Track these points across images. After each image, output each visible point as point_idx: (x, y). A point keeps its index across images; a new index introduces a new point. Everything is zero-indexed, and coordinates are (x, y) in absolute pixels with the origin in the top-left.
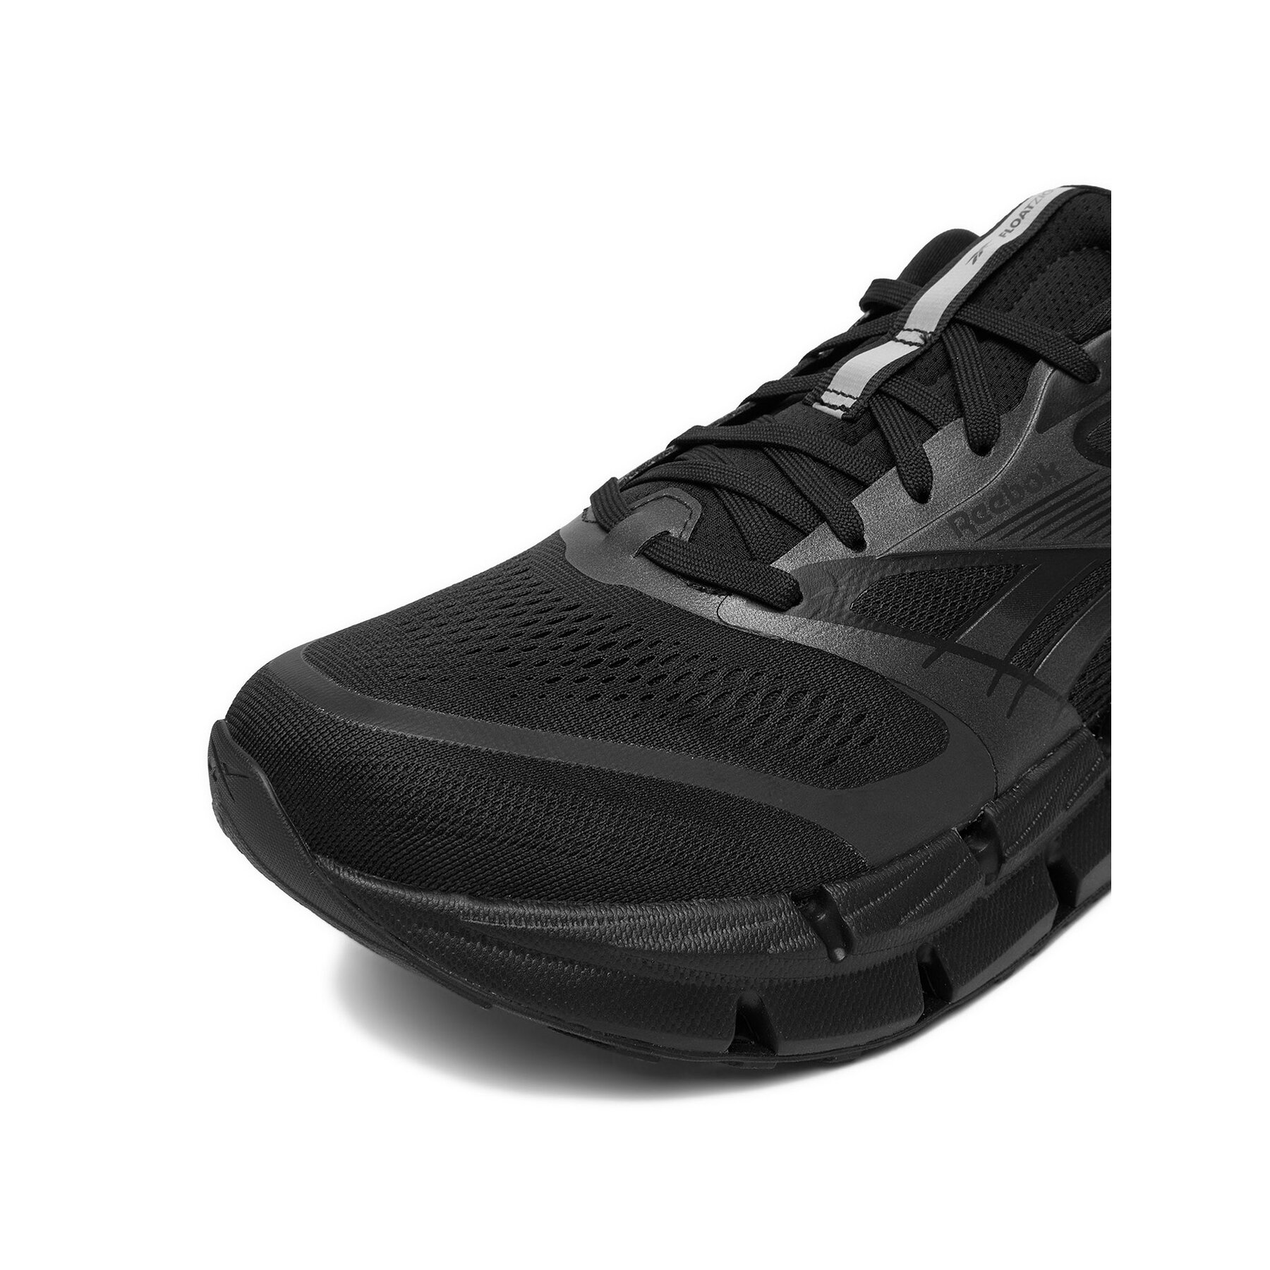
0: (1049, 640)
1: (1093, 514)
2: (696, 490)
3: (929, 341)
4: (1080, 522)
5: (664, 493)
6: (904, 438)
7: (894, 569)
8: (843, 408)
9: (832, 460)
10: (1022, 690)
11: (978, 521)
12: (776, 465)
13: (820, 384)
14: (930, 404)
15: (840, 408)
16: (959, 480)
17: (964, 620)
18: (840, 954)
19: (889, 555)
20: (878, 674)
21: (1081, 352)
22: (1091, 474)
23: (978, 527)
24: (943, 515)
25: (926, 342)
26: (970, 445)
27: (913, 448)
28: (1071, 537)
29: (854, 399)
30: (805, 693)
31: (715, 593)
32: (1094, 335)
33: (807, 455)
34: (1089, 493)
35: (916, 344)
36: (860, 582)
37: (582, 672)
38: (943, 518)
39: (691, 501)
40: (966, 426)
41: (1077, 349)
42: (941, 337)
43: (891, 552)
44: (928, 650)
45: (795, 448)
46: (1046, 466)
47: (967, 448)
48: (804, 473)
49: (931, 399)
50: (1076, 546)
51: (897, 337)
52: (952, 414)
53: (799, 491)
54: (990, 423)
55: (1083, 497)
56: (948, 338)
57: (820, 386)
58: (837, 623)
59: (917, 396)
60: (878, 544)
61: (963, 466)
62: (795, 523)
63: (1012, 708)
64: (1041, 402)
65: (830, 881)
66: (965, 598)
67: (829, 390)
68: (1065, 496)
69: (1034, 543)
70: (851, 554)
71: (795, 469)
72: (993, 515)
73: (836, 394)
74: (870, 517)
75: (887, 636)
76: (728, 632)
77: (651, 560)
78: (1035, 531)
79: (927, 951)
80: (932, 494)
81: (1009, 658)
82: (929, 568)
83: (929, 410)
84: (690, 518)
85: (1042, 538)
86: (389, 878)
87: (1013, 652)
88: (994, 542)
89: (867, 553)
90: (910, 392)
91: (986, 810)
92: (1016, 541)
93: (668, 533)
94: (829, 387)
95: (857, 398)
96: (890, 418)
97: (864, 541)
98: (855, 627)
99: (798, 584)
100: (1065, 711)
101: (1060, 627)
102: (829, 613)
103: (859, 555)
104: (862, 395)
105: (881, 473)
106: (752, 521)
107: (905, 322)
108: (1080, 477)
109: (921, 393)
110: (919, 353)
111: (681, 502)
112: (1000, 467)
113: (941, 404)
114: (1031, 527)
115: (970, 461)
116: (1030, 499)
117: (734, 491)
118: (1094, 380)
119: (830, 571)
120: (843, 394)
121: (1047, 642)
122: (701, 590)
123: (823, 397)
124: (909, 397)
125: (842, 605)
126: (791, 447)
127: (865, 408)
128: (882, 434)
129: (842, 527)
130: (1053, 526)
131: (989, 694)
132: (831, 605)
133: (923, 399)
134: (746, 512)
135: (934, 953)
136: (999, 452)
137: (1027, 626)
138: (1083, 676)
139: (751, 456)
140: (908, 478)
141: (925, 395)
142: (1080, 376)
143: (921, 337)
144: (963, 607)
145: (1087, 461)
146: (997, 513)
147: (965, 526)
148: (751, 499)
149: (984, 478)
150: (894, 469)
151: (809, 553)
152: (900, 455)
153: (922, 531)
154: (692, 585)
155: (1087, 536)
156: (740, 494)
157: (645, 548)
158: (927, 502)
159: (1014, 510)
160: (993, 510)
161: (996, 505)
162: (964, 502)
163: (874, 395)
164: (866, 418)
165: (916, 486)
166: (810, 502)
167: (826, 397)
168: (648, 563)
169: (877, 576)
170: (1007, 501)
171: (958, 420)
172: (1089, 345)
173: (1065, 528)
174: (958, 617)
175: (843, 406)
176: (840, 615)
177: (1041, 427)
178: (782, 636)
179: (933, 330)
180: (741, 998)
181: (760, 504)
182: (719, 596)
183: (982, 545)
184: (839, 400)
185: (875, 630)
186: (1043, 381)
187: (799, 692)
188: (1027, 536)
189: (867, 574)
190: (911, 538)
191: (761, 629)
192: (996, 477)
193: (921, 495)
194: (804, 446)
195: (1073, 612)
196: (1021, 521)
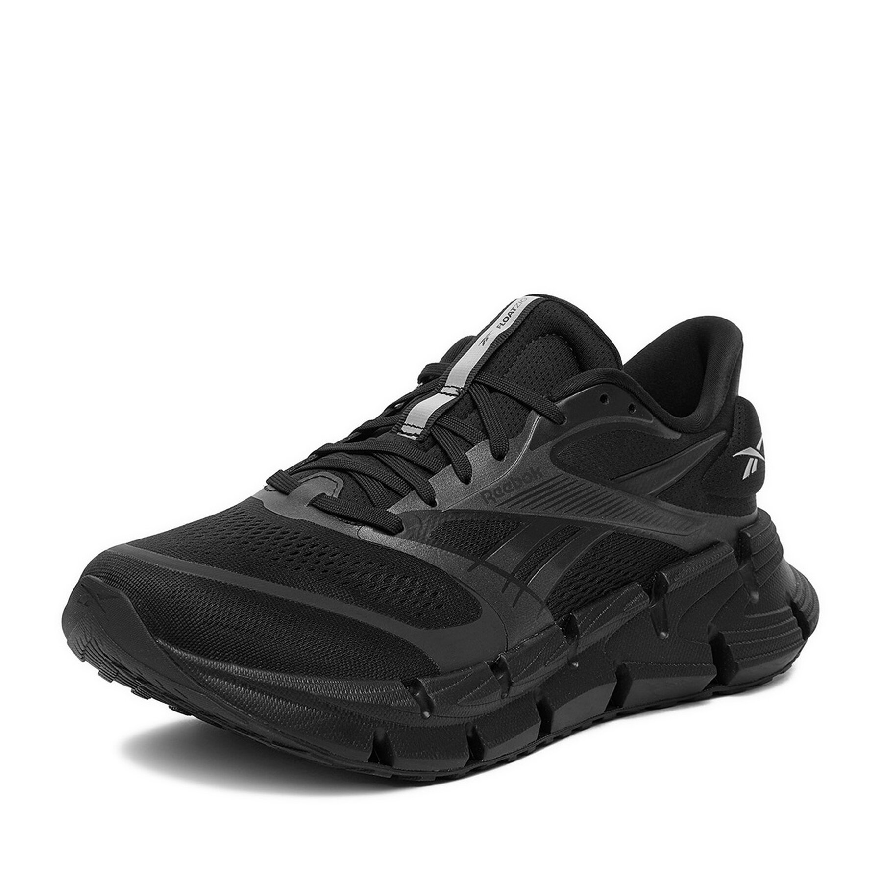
0: (535, 568)
1: (560, 499)
2: (337, 473)
3: (461, 393)
4: (553, 502)
5: (319, 474)
6: (454, 449)
7: (452, 517)
8: (415, 434)
9: (415, 459)
10: (521, 592)
11: (497, 496)
12: (382, 462)
13: (400, 421)
14: (468, 431)
15: (414, 435)
16: (486, 473)
17: (490, 549)
18: (427, 714)
19: (449, 510)
20: (445, 572)
21: (554, 407)
22: (559, 476)
23: (497, 499)
24: (478, 491)
25: (460, 394)
26: (493, 454)
27: (460, 454)
28: (547, 510)
29: (421, 429)
30: (406, 578)
31: (356, 525)
32: (563, 398)
33: (401, 457)
34: (558, 486)
35: (453, 395)
36: (434, 523)
37: (290, 556)
38: (478, 493)
39: (336, 478)
40: (490, 443)
41: (552, 405)
42: (468, 390)
43: (450, 508)
44: (471, 563)
45: (394, 453)
46: (535, 469)
47: (491, 456)
48: (400, 466)
49: (468, 428)
50: (550, 516)
51: (441, 391)
52: (481, 437)
53: (397, 474)
54: (503, 442)
55: (554, 488)
56: (472, 391)
57: (400, 422)
58: (422, 543)
59: (460, 427)
60: (444, 504)
61: (489, 465)
62: (397, 491)
63: (515, 602)
64: (533, 433)
65: (422, 676)
66: (490, 537)
67: (405, 424)
68: (545, 486)
69: (527, 512)
70: (429, 507)
71: (395, 464)
72: (505, 493)
73: (410, 427)
74: (439, 489)
75: (449, 552)
76: (365, 544)
77: (318, 508)
78: (528, 505)
79: (470, 728)
80: (472, 480)
81: (513, 574)
82: (471, 519)
83: (468, 435)
84: (337, 487)
85: (531, 509)
86: (199, 653)
87: (515, 571)
88: (505, 509)
89: (437, 508)
90: (456, 425)
91: (502, 656)
92: (517, 510)
93: (324, 494)
94: (405, 423)
95: (423, 428)
96: (445, 439)
97: (435, 502)
98: (432, 546)
99: (401, 520)
100: (544, 610)
101: (541, 561)
102: (418, 538)
103: (433, 508)
104: (426, 426)
105: (443, 467)
106: (375, 489)
107: (446, 382)
108: (553, 477)
109: (462, 425)
110: (456, 400)
111: (330, 479)
112: (509, 467)
113: (474, 431)
114: (526, 502)
115: (493, 463)
116: (526, 487)
117: (361, 473)
118: (562, 423)
119: (417, 516)
120: (415, 427)
121: (535, 567)
122: (347, 523)
123: (402, 429)
124: (456, 428)
125: (425, 534)
126: (391, 452)
127: (429, 434)
128: (441, 447)
129: (424, 493)
130: (538, 503)
131: (503, 592)
132: (419, 534)
133: (464, 429)
134: (369, 484)
135: (474, 730)
136: (508, 459)
137: (523, 557)
138: (554, 593)
139: (366, 458)
140: (459, 470)
141: (464, 426)
142: (554, 420)
143: (456, 391)
144: (489, 542)
145: (556, 468)
146: (507, 493)
147: (489, 498)
148: (371, 477)
149: (500, 473)
150: (451, 465)
151: (407, 506)
152: (453, 457)
153: (467, 499)
154: (342, 520)
155: (557, 510)
156: (364, 475)
157: (313, 501)
158: (469, 484)
159: (516, 492)
160: (505, 490)
161: (507, 488)
162: (490, 485)
163: (433, 426)
164: (430, 440)
165: (463, 474)
166: (405, 480)
167: (404, 429)
168: (315, 509)
169: (443, 521)
170: (513, 486)
171: (486, 440)
172: (561, 403)
173: (544, 505)
174: (486, 547)
175: (416, 433)
176: (424, 539)
177: (532, 447)
178: (393, 547)
179: (463, 387)
180: (376, 731)
181: (377, 480)
182: (358, 526)
183: (499, 509)
184: (412, 431)
185: (443, 548)
186: (534, 421)
187: (403, 577)
188: (523, 507)
189: (438, 519)
190: (461, 502)
191: (382, 543)
192: (508, 473)
193: (466, 480)
194: (399, 452)
195: (548, 553)
196: (520, 498)
